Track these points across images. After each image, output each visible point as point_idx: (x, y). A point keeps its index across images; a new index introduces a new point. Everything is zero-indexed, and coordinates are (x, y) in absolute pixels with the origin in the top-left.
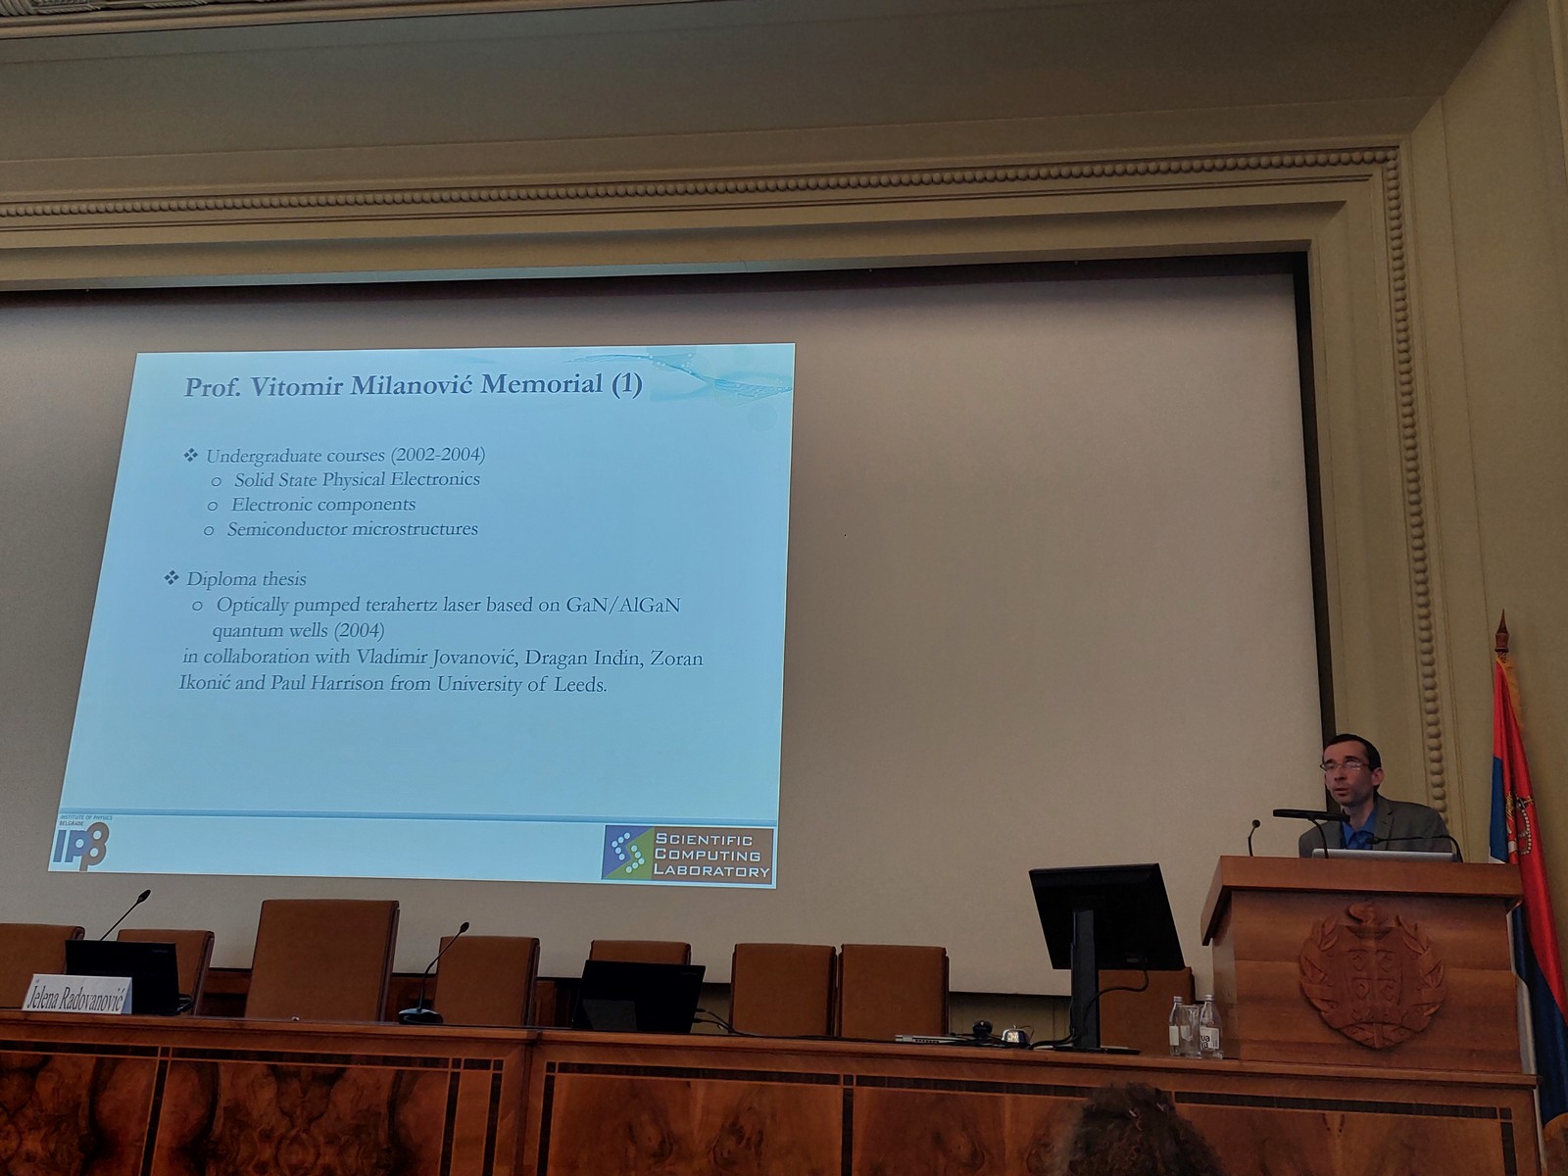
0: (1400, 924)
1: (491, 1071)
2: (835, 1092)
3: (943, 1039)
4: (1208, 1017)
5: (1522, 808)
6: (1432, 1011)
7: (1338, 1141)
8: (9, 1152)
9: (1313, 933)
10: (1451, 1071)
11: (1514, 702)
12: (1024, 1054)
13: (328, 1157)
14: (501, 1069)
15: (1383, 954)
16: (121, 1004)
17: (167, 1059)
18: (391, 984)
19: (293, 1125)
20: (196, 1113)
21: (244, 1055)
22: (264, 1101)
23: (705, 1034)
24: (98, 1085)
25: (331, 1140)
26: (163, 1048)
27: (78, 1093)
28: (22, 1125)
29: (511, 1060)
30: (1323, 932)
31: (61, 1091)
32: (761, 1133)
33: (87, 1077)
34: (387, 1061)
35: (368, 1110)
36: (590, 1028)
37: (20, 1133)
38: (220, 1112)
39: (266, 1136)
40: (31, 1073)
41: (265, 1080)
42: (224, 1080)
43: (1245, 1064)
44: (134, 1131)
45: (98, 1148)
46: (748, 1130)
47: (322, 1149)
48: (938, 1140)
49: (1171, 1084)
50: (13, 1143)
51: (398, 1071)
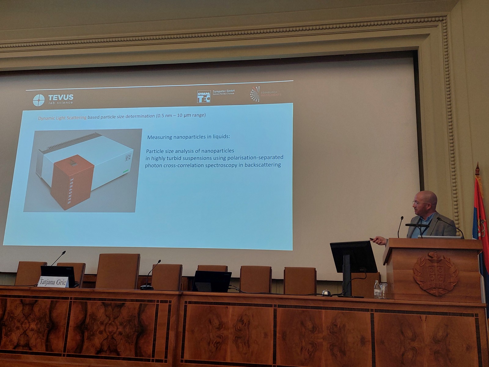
0: (444, 258)
1: (168, 304)
2: (271, 310)
5: (483, 223)
6: (454, 284)
7: (424, 324)
8: (26, 328)
9: (417, 261)
10: (460, 302)
11: (481, 191)
12: (329, 298)
13: (120, 329)
14: (171, 303)
15: (439, 267)
17: (72, 300)
18: (138, 278)
20: (81, 317)
21: (95, 299)
22: (101, 313)
23: (232, 292)
24: (52, 309)
25: (121, 324)
26: (70, 297)
27: (46, 311)
28: (30, 320)
29: (174, 300)
30: (421, 261)
31: (41, 310)
32: (249, 321)
33: (48, 306)
34: (137, 301)
35: (131, 315)
36: (197, 290)
37: (29, 323)
38: (88, 316)
39: (102, 323)
40: (32, 305)
41: (101, 307)
42: (89, 307)
43: (396, 301)
44: (63, 322)
45: (53, 327)
46: (245, 321)
47: (119, 327)
48: (302, 324)
49: (374, 307)
50: (28, 325)
51: (140, 304)
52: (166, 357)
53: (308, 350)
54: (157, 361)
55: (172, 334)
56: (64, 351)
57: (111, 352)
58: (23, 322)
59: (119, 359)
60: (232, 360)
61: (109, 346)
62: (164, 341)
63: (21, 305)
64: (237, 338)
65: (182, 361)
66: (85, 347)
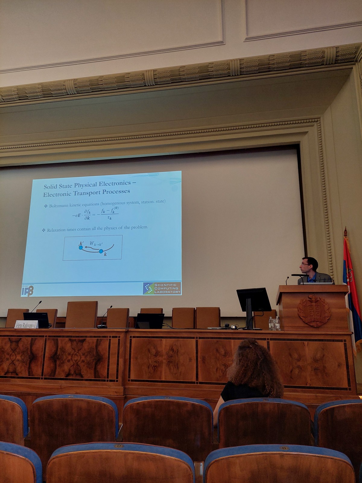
0: (320, 299)
1: (118, 338)
2: (194, 341)
3: (218, 328)
4: (277, 321)
5: (350, 271)
6: (328, 318)
7: (307, 349)
8: (14, 359)
9: (301, 302)
10: (332, 331)
11: (348, 247)
12: (236, 331)
13: (83, 358)
14: (120, 338)
15: (317, 306)
16: (36, 326)
17: (47, 338)
18: (97, 319)
19: (75, 351)
20: (54, 350)
21: (63, 337)
22: (68, 346)
23: (166, 328)
24: (32, 345)
25: (84, 354)
26: (46, 336)
27: (27, 346)
28: (16, 353)
29: (122, 336)
30: (303, 302)
31: (24, 346)
32: (178, 350)
33: (29, 343)
34: (95, 337)
35: (91, 348)
36: (139, 328)
37: (16, 355)
38: (59, 349)
39: (69, 354)
40: (17, 342)
41: (68, 342)
42: (59, 342)
43: (285, 331)
44: (41, 354)
45: (33, 358)
46: (175, 349)
47: (81, 356)
48: (217, 350)
49: (269, 337)
50: (14, 357)
51: (97, 339)
52: (117, 378)
53: (222, 369)
54: (111, 381)
55: (121, 361)
56: (42, 376)
57: (77, 375)
58: (11, 354)
59: (82, 380)
60: (165, 379)
61: (75, 371)
62: (116, 366)
63: (10, 342)
64: (169, 362)
65: (129, 380)
66: (57, 372)
